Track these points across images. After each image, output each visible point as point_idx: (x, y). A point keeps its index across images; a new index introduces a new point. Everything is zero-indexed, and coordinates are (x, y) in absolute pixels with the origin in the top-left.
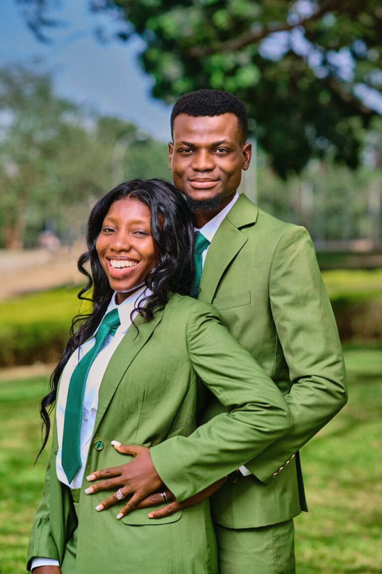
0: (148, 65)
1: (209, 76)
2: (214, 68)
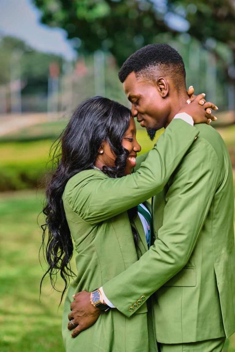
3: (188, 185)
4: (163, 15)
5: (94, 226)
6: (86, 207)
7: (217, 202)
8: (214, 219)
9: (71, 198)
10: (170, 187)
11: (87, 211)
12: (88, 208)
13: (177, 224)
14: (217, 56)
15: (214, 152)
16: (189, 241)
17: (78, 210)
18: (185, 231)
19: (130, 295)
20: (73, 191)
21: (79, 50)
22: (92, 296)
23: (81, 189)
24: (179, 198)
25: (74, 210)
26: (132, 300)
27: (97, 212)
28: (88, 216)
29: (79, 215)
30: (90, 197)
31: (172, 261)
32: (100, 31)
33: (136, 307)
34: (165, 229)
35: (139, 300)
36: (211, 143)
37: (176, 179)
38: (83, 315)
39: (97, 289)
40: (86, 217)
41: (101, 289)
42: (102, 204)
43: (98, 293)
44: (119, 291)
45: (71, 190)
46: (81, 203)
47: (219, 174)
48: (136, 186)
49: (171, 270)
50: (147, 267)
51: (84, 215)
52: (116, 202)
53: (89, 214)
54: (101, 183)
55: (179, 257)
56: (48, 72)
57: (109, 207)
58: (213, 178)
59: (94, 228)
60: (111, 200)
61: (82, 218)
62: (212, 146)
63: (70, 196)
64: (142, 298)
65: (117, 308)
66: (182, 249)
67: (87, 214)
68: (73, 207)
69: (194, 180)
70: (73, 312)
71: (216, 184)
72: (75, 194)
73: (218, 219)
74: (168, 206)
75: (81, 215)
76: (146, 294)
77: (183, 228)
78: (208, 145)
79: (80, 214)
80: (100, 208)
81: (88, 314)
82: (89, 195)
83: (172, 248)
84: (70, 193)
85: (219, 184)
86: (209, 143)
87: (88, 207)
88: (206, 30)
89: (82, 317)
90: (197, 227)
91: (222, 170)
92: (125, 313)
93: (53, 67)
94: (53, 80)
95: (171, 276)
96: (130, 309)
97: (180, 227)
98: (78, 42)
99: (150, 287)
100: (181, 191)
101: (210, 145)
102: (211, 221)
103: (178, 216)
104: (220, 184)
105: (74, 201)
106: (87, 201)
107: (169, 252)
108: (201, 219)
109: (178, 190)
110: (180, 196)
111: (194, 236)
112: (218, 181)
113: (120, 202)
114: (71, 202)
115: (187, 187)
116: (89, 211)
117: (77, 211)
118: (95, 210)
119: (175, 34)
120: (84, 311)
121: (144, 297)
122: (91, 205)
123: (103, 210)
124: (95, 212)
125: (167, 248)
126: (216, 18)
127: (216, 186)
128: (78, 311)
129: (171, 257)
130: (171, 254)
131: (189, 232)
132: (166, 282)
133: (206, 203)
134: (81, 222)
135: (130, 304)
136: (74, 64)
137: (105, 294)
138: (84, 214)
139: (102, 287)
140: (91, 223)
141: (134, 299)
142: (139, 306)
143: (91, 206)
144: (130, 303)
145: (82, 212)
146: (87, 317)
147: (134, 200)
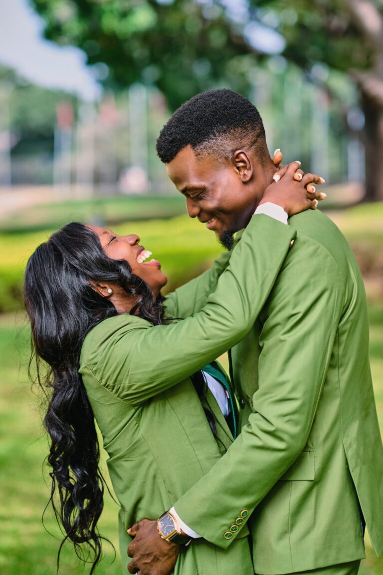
3: (293, 318)
4: (243, 26)
5: (136, 408)
6: (124, 376)
7: (344, 338)
8: (341, 366)
9: (96, 364)
10: (265, 324)
11: (126, 383)
12: (126, 378)
13: (282, 384)
14: (330, 94)
15: (330, 258)
16: (306, 409)
17: (110, 383)
18: (297, 394)
19: (223, 512)
20: (97, 353)
21: (105, 84)
22: (160, 525)
23: (112, 347)
24: (282, 341)
25: (103, 382)
26: (226, 521)
27: (143, 383)
28: (128, 391)
29: (112, 391)
30: (129, 358)
31: (281, 445)
32: (138, 52)
33: (234, 530)
34: (265, 394)
35: (238, 519)
36: (322, 244)
37: (272, 310)
38: (153, 561)
39: (165, 513)
40: (125, 393)
41: (173, 511)
42: (151, 369)
43: (170, 518)
44: (203, 510)
45: (95, 352)
46: (114, 371)
47: (341, 292)
48: (205, 336)
49: (282, 461)
50: (243, 462)
51: (120, 390)
52: (173, 365)
53: (130, 387)
54: (144, 334)
55: (293, 437)
56: (54, 118)
57: (162, 374)
58: (332, 300)
59: (136, 411)
60: (164, 362)
61: (117, 395)
62: (325, 249)
63: (95, 361)
64: (243, 513)
65: (205, 537)
66: (296, 423)
67: (126, 387)
68: (101, 379)
69: (302, 308)
70: (135, 558)
71: (338, 309)
72: (103, 356)
73: (347, 364)
74: (265, 356)
75: (114, 391)
76: (248, 507)
77: (293, 389)
78: (318, 248)
79: (113, 389)
80: (147, 376)
81: (160, 556)
82: (126, 355)
83: (279, 424)
84: (94, 355)
85: (344, 308)
86: (319, 244)
87: (128, 375)
88: (312, 50)
89: (152, 563)
90: (316, 384)
91: (347, 286)
92: (220, 544)
93: (62, 111)
94: (63, 133)
95: (283, 469)
96: (226, 536)
97: (288, 387)
98: (104, 70)
99: (252, 494)
100: (283, 328)
101: (322, 246)
102: (337, 371)
103: (282, 371)
104: (346, 307)
105: (103, 368)
106: (124, 366)
107: (275, 431)
108: (320, 370)
109: (278, 328)
110: (283, 338)
111: (313, 399)
112: (341, 303)
113: (179, 363)
114: (96, 371)
115: (293, 321)
116: (129, 383)
117: (108, 384)
118: (139, 381)
119: (261, 58)
120: (152, 553)
121: (245, 512)
122: (132, 372)
123: (152, 380)
124: (139, 384)
125: (269, 425)
126: (329, 33)
127: (340, 313)
128: (143, 556)
129: (280, 439)
130: (279, 434)
131: (305, 393)
132: (276, 482)
133: (326, 343)
134: (116, 401)
135: (225, 528)
136: (97, 105)
137: (181, 518)
138: (121, 388)
139: (173, 507)
140: (133, 402)
141: (230, 519)
142: (241, 528)
143: (132, 374)
144: (224, 525)
145: (117, 385)
146: (159, 561)
147: (202, 358)
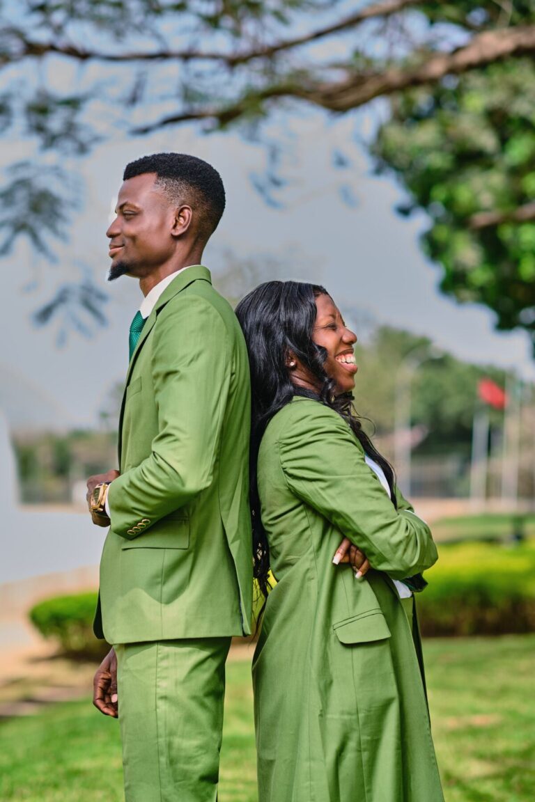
0: (435, 248)
1: (517, 262)
2: (524, 252)
86: (211, 304)
96: (129, 533)
101: (213, 308)
